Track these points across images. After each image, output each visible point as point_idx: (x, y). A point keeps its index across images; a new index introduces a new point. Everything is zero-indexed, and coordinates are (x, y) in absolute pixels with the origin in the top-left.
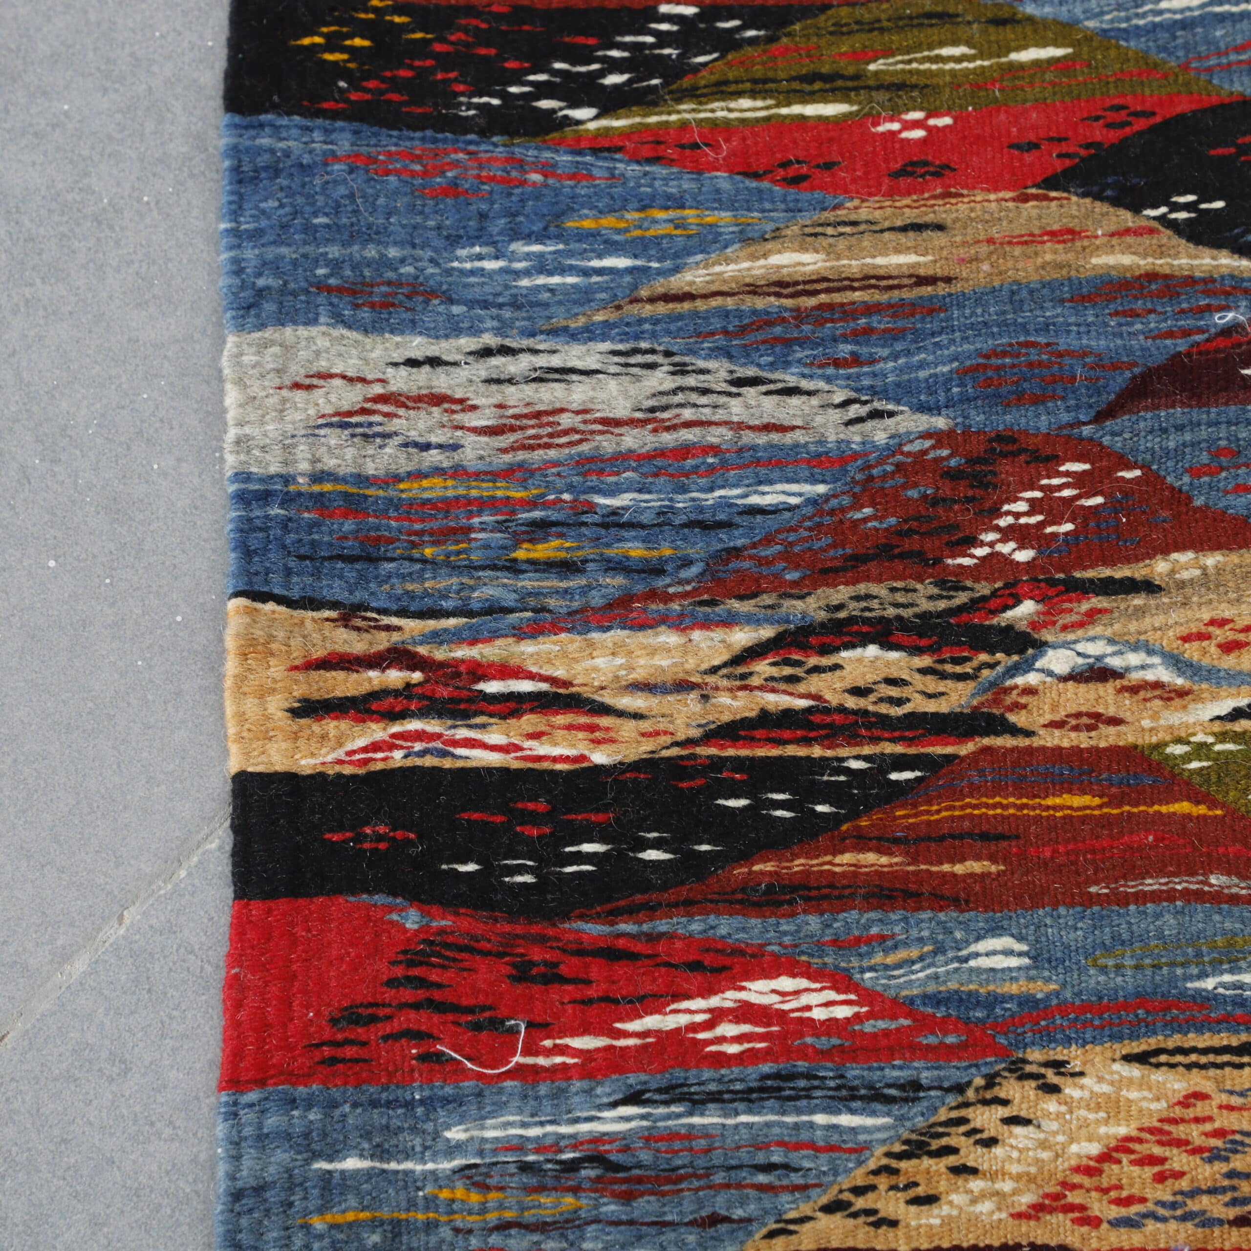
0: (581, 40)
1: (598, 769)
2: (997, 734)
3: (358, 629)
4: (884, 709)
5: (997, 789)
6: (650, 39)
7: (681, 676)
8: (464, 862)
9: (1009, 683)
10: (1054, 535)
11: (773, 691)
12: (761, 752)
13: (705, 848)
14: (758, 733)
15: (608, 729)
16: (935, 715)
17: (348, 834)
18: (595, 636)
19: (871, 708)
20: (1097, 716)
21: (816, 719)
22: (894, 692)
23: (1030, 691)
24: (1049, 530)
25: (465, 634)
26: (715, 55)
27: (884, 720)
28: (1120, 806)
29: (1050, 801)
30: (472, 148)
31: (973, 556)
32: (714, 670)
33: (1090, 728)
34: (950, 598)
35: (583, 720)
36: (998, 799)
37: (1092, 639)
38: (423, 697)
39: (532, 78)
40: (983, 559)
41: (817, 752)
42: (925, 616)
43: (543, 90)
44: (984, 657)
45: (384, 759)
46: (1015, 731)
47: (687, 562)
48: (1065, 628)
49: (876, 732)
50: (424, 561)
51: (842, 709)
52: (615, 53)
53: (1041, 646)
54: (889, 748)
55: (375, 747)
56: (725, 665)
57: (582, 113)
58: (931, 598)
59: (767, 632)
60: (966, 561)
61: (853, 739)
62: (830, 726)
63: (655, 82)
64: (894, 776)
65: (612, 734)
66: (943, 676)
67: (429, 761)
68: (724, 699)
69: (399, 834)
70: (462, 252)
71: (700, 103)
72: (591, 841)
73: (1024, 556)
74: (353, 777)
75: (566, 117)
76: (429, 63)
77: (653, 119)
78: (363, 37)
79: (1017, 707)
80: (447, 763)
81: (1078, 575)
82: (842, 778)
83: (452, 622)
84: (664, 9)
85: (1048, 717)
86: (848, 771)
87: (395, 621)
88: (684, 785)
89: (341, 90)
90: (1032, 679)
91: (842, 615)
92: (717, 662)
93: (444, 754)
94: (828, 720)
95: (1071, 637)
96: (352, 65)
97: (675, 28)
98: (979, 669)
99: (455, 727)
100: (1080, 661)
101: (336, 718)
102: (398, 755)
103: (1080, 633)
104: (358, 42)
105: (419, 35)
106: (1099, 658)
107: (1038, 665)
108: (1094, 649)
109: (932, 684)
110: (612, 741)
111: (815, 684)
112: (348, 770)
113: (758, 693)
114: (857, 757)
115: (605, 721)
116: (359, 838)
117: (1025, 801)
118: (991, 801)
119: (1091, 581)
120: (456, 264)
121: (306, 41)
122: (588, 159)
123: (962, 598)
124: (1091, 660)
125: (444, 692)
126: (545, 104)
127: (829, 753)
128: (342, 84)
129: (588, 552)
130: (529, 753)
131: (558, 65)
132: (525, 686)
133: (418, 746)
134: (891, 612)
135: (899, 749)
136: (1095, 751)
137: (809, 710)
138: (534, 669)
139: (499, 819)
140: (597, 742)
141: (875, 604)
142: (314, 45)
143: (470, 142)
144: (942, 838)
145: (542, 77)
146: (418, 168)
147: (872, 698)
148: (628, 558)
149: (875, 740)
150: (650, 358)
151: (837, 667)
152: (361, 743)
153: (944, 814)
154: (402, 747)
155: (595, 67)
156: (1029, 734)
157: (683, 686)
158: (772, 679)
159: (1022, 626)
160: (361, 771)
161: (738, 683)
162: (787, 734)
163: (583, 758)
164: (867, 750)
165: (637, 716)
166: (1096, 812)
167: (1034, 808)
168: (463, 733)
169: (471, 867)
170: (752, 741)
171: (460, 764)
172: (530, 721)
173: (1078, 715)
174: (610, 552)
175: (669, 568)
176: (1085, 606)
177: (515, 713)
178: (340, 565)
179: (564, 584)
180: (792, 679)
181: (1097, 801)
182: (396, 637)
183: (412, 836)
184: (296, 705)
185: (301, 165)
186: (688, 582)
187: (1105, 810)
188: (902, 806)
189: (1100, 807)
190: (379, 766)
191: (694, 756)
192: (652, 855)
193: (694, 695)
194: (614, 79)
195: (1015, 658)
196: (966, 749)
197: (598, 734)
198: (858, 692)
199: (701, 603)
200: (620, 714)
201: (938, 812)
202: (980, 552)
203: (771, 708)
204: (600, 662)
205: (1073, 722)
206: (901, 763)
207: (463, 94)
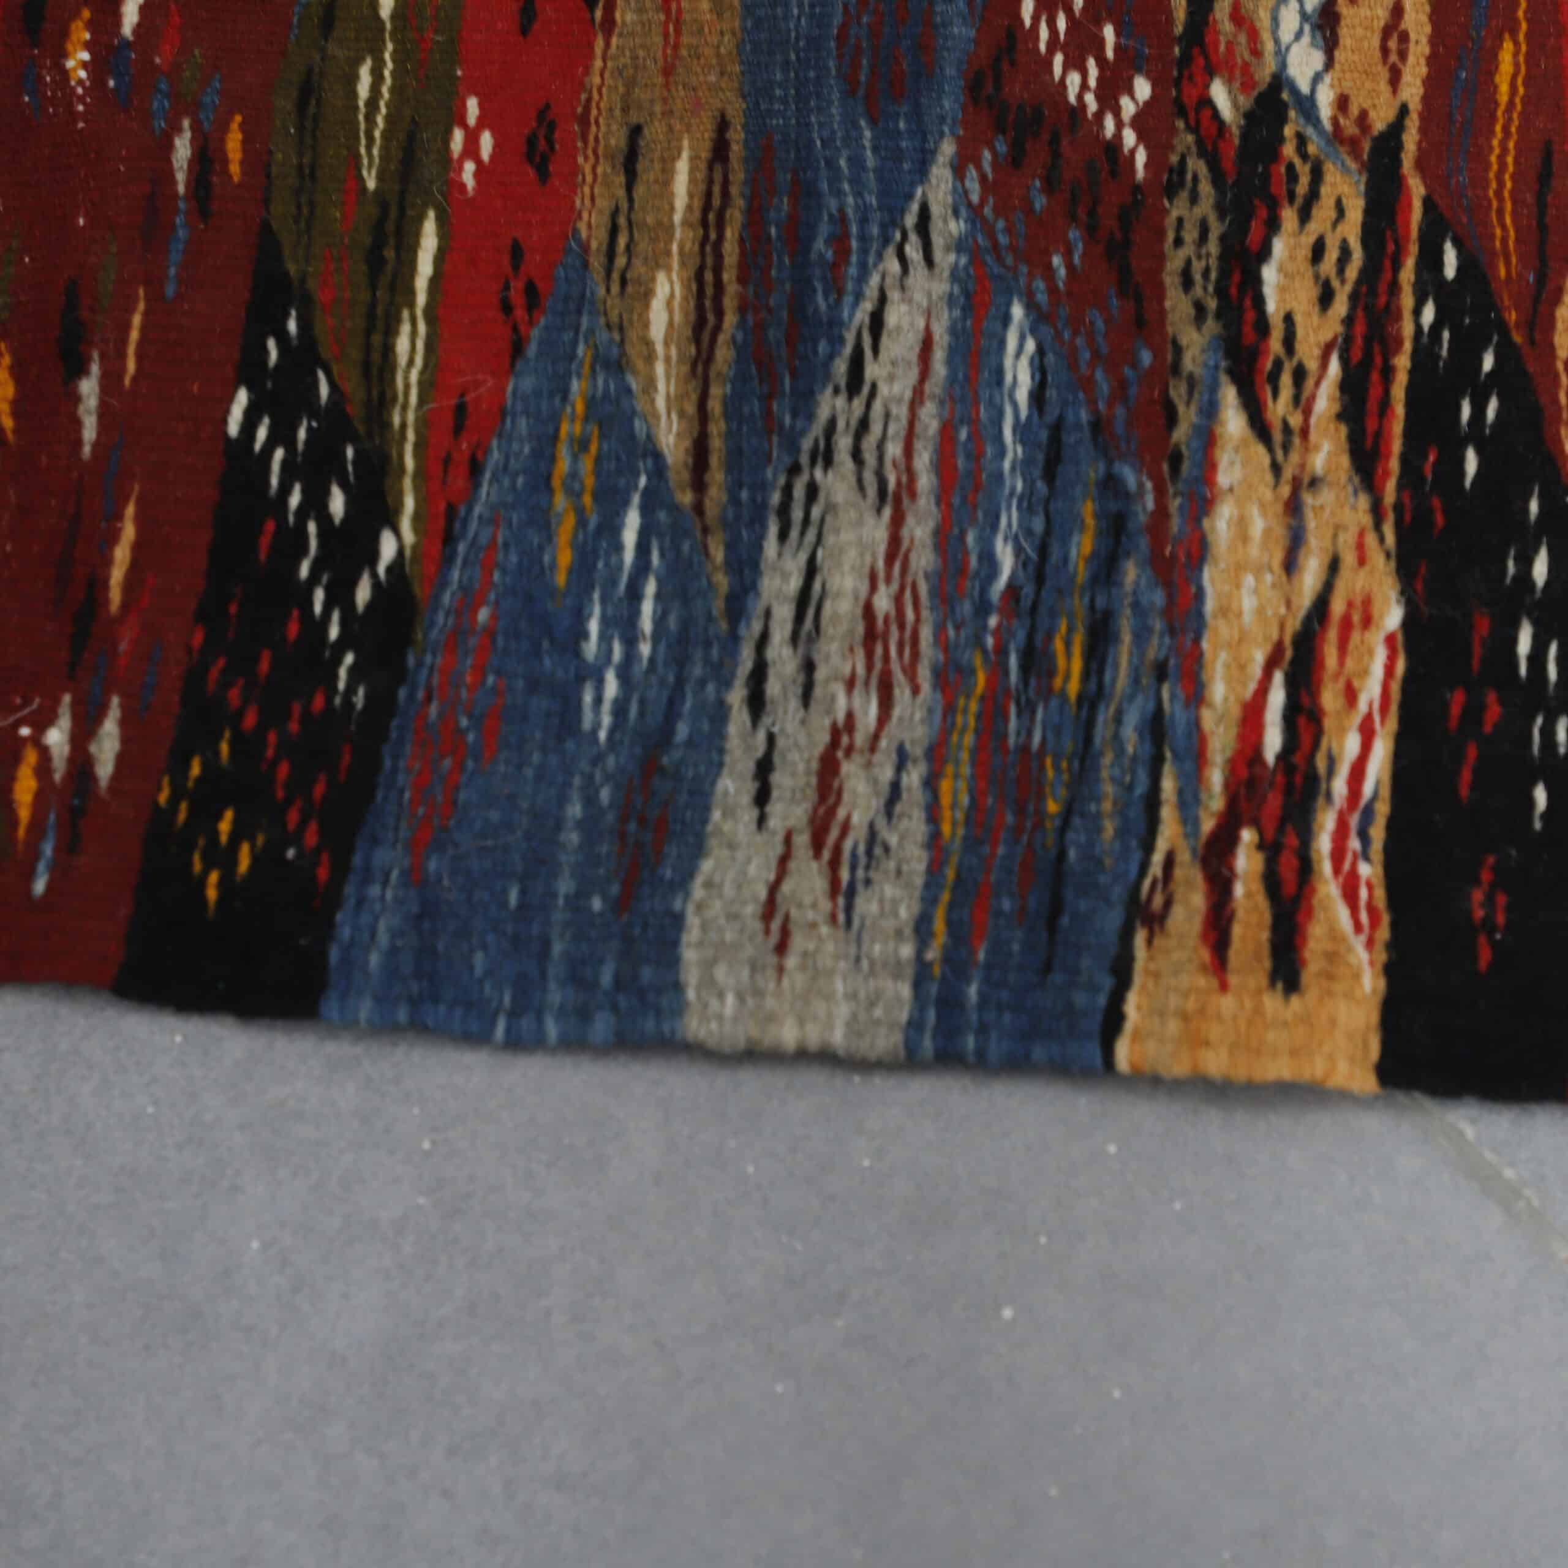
0: (265, 541)
1: (1407, 624)
2: (1399, 147)
3: (1168, 904)
4: (1352, 272)
5: (1480, 157)
6: (279, 454)
7: (1279, 508)
8: (1531, 803)
9: (1327, 125)
10: (1118, 48)
11: (1313, 398)
12: (1397, 428)
13: (1534, 507)
14: (1371, 426)
15: (1350, 604)
16: (1368, 212)
17: (1482, 940)
18: (1210, 605)
19: (1348, 288)
20: (1387, 32)
21: (1357, 354)
22: (1332, 255)
23: (1342, 103)
24: (1110, 54)
25: (1189, 766)
26: (321, 375)
27: (1369, 273)
28: (1516, 21)
29: (1503, 96)
30: (420, 695)
31: (1133, 152)
32: (1276, 469)
33: (1404, 38)
34: (1195, 179)
35: (1332, 635)
36: (1493, 159)
37: (1275, 21)
38: (1281, 828)
39: (318, 608)
40: (1141, 137)
41: (1403, 362)
42: (1221, 210)
43: (340, 595)
44: (1289, 150)
45: (1370, 886)
46: (1397, 128)
47: (1111, 485)
48: (1257, 53)
49: (1382, 288)
50: (1068, 813)
51: (1349, 321)
52: (295, 500)
53: (1280, 81)
54: (1407, 274)
55: (1350, 895)
56: (1270, 449)
57: (388, 547)
58: (1194, 199)
59: (1229, 395)
60: (1141, 158)
61: (1393, 313)
62: (1368, 340)
63: (350, 452)
64: (1450, 271)
65: (1358, 601)
66: (1313, 195)
67: (1378, 833)
68: (1319, 462)
69: (1486, 876)
70: (587, 723)
71: (395, 398)
72: (1514, 641)
73: (1143, 88)
74: (1394, 926)
75: (389, 570)
76: (272, 738)
77: (409, 463)
78: (219, 817)
79: (1363, 118)
80: (1383, 809)
81: (1179, 29)
82: (1446, 335)
83: (1168, 786)
84: (233, 428)
85: (1384, 87)
86: (1436, 327)
87: (1158, 858)
88: (1439, 519)
89: (300, 855)
90: (1325, 99)
91: (1212, 304)
92: (1266, 461)
93: (1368, 814)
94: (1359, 341)
95: (1269, 47)
96: (260, 840)
97: (266, 421)
98: (1304, 156)
99: (1329, 796)
100: (1306, 39)
101: (1304, 939)
102: (1365, 870)
103: (1266, 36)
104: (225, 826)
105: (224, 748)
106: (1304, 16)
107: (1304, 88)
108: (1290, 20)
109: (1324, 212)
110: (1367, 602)
111: (1308, 351)
112: (1384, 933)
113: (1313, 420)
114: (1417, 312)
115: (1337, 607)
116: (1489, 927)
117: (1498, 128)
118: (1495, 167)
119: (1190, 14)
120: (603, 735)
121: (212, 894)
122: (461, 548)
123: (1197, 166)
124: (1307, 28)
125: (1274, 802)
126: (363, 594)
127: (1408, 346)
128: (291, 853)
129: (1079, 604)
130: (1376, 706)
131: (304, 570)
132: (1277, 698)
133: (1354, 844)
134: (1213, 247)
135: (1410, 263)
136: (1434, 41)
137: (1344, 361)
138: (1252, 686)
139: (1472, 752)
140: (1367, 621)
141: (1198, 267)
142: (221, 884)
143: (411, 696)
144: (1542, 227)
145: (319, 596)
146: (447, 763)
147: (1335, 283)
148: (1094, 554)
149: (1394, 287)
150: (799, 491)
151: (1289, 319)
152: (1343, 914)
153: (1508, 220)
154: (1354, 865)
155: (312, 527)
156: (1404, 110)
157: (1293, 507)
158: (1296, 399)
159: (1246, 102)
160: (1386, 919)
161: (1297, 441)
162: (1375, 392)
163: (1390, 640)
164: (1407, 301)
165: (1334, 566)
166: (1524, 48)
167: (1509, 121)
168: (1340, 786)
169: (1541, 795)
170: (1381, 437)
171: (1385, 792)
172: (1330, 699)
173: (1385, 51)
174: (1083, 574)
175: (1113, 506)
176: (1227, 27)
177: (1316, 717)
178: (1065, 921)
179: (1127, 638)
180: (1300, 374)
181: (1508, 46)
182: (1184, 856)
183: (1491, 860)
184: (1280, 986)
185: (420, 917)
186: (1141, 486)
187: (1521, 37)
188: (1495, 268)
189: (1516, 43)
190: (1380, 894)
191: (1398, 507)
192: (1540, 570)
193: (1308, 499)
194: (337, 504)
195: (1292, 114)
196: (1416, 188)
197: (1356, 618)
198: (1326, 298)
199: (1175, 469)
200: (1328, 587)
201: (1504, 227)
202: (1129, 138)
203: (1336, 407)
204: (1248, 603)
205: (1393, 58)
206: (1431, 260)
207: (329, 700)
